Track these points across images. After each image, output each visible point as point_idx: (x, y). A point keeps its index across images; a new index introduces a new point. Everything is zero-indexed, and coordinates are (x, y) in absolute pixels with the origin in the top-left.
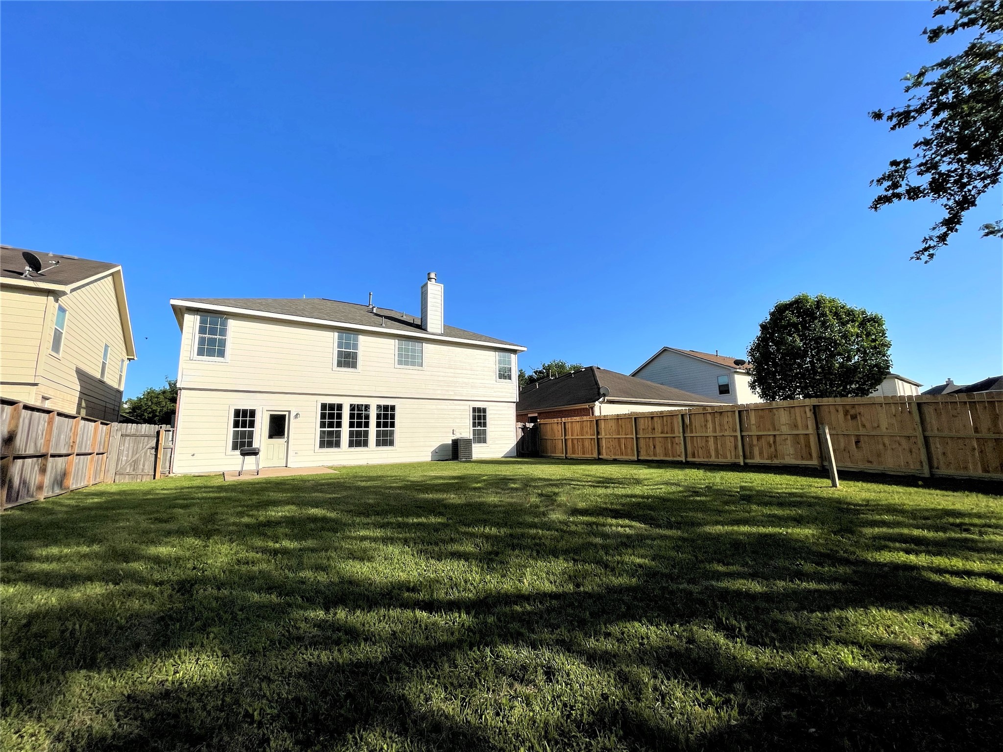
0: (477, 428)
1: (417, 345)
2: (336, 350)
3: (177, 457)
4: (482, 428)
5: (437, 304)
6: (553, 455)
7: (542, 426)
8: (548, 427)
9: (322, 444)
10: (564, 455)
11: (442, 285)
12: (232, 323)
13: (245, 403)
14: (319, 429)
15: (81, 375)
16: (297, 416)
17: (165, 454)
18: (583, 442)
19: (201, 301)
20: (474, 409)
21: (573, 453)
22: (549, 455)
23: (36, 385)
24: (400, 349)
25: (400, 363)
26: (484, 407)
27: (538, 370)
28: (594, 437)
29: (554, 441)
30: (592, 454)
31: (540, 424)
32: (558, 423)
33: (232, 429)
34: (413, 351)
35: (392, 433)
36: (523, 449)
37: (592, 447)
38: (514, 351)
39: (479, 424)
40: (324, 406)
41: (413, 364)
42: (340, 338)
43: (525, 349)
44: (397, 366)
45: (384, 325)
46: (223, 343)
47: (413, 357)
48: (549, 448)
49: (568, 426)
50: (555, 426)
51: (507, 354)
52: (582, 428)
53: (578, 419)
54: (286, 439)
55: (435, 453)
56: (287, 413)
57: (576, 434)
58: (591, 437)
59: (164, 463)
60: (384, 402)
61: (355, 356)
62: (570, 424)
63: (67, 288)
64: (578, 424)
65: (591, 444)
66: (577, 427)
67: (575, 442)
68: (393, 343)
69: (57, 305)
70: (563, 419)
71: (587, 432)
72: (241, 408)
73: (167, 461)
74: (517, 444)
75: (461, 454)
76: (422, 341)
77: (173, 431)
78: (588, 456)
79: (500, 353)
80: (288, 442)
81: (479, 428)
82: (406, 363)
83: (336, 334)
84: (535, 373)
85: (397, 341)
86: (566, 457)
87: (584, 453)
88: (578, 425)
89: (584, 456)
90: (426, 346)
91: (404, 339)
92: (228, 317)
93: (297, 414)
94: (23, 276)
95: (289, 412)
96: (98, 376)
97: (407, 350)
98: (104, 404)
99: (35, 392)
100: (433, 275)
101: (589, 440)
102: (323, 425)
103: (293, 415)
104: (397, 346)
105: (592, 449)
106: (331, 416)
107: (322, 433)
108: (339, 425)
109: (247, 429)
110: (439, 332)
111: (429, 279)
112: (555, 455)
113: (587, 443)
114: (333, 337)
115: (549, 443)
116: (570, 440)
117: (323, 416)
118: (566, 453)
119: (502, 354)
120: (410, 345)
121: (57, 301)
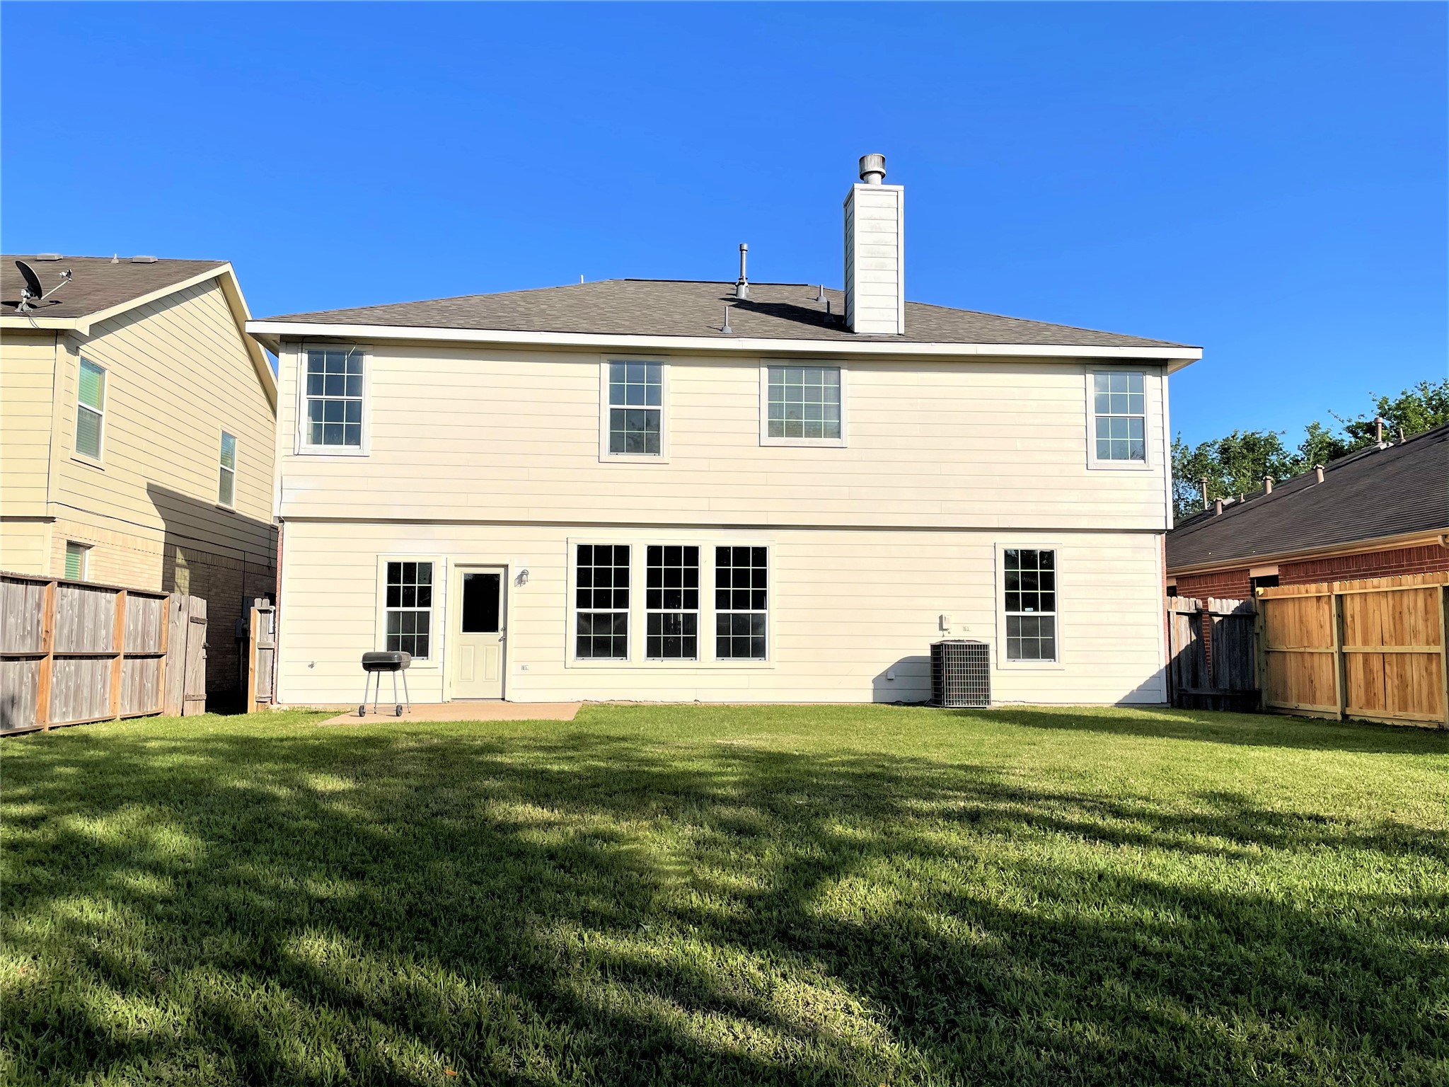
0: (1021, 613)
1: (824, 378)
2: (607, 407)
3: (283, 667)
4: (1040, 613)
5: (884, 249)
6: (1303, 706)
7: (1270, 607)
8: (1290, 609)
9: (584, 648)
10: (1337, 709)
11: (901, 188)
12: (372, 364)
13: (409, 548)
14: (574, 611)
15: (162, 498)
16: (521, 579)
17: (262, 660)
18: (1401, 665)
19: (306, 320)
20: (1010, 559)
21: (1369, 703)
22: (1292, 704)
23: (50, 520)
24: (774, 392)
25: (775, 430)
26: (1047, 548)
27: (1363, 420)
28: (1434, 649)
29: (1307, 657)
30: (1432, 709)
31: (1264, 602)
32: (1319, 598)
33: (384, 610)
34: (814, 393)
35: (760, 623)
36: (1195, 682)
37: (1431, 685)
38: (1159, 365)
39: (1030, 602)
40: (584, 552)
41: (814, 432)
42: (615, 376)
43: (1196, 354)
44: (767, 440)
45: (728, 330)
46: (355, 411)
47: (814, 411)
48: (1292, 681)
49: (1353, 607)
50: (1311, 609)
51: (1128, 378)
52: (1398, 617)
53: (1384, 583)
54: (501, 633)
55: (884, 681)
56: (500, 571)
57: (1375, 637)
58: (1426, 649)
59: (261, 682)
60: (734, 540)
61: (653, 420)
62: (1357, 600)
63: (81, 325)
64: (1384, 602)
65: (1430, 674)
66: (1381, 614)
67: (1376, 664)
68: (755, 379)
69: (77, 360)
70: (1336, 584)
71: (1415, 633)
72: (402, 559)
73: (267, 676)
74: (1169, 667)
75: (954, 688)
76: (837, 364)
77: (275, 611)
78: (1417, 716)
79: (1101, 378)
80: (504, 639)
81: (1029, 612)
82: (794, 431)
83: (606, 367)
84: (1352, 431)
85: (765, 371)
86: (1345, 716)
87: (1404, 706)
88: (1386, 606)
89: (1403, 714)
90: (850, 378)
91: (786, 363)
92: (360, 348)
93: (523, 573)
94: (18, 310)
95: (506, 567)
96: (214, 499)
97: (795, 393)
98: (240, 556)
99: (51, 535)
100: (873, 163)
101: (1423, 661)
102: (583, 600)
103: (514, 574)
104: (765, 384)
105: (1431, 693)
106: (603, 577)
107: (583, 618)
108: (623, 600)
109: (416, 609)
110: (892, 330)
111: (864, 176)
112: (1308, 707)
113: (1415, 672)
114: (598, 375)
115: (1292, 664)
116: (1360, 658)
117: (583, 577)
118: (1346, 702)
119: (1109, 378)
120: (804, 378)
121: (75, 351)
